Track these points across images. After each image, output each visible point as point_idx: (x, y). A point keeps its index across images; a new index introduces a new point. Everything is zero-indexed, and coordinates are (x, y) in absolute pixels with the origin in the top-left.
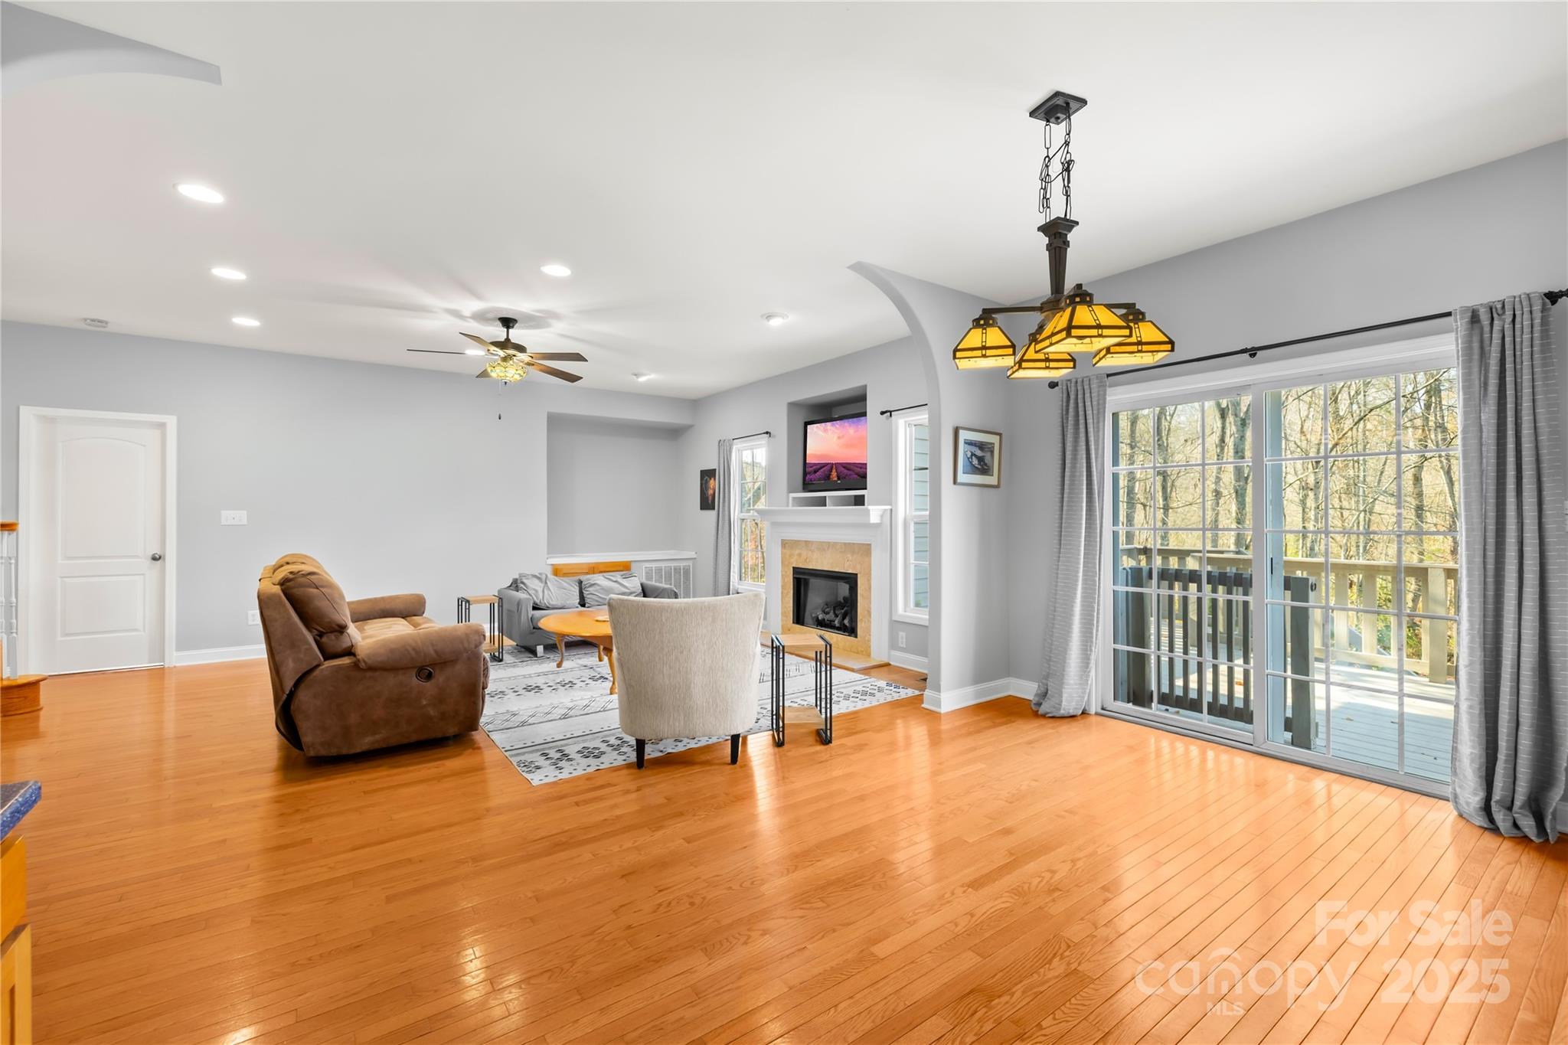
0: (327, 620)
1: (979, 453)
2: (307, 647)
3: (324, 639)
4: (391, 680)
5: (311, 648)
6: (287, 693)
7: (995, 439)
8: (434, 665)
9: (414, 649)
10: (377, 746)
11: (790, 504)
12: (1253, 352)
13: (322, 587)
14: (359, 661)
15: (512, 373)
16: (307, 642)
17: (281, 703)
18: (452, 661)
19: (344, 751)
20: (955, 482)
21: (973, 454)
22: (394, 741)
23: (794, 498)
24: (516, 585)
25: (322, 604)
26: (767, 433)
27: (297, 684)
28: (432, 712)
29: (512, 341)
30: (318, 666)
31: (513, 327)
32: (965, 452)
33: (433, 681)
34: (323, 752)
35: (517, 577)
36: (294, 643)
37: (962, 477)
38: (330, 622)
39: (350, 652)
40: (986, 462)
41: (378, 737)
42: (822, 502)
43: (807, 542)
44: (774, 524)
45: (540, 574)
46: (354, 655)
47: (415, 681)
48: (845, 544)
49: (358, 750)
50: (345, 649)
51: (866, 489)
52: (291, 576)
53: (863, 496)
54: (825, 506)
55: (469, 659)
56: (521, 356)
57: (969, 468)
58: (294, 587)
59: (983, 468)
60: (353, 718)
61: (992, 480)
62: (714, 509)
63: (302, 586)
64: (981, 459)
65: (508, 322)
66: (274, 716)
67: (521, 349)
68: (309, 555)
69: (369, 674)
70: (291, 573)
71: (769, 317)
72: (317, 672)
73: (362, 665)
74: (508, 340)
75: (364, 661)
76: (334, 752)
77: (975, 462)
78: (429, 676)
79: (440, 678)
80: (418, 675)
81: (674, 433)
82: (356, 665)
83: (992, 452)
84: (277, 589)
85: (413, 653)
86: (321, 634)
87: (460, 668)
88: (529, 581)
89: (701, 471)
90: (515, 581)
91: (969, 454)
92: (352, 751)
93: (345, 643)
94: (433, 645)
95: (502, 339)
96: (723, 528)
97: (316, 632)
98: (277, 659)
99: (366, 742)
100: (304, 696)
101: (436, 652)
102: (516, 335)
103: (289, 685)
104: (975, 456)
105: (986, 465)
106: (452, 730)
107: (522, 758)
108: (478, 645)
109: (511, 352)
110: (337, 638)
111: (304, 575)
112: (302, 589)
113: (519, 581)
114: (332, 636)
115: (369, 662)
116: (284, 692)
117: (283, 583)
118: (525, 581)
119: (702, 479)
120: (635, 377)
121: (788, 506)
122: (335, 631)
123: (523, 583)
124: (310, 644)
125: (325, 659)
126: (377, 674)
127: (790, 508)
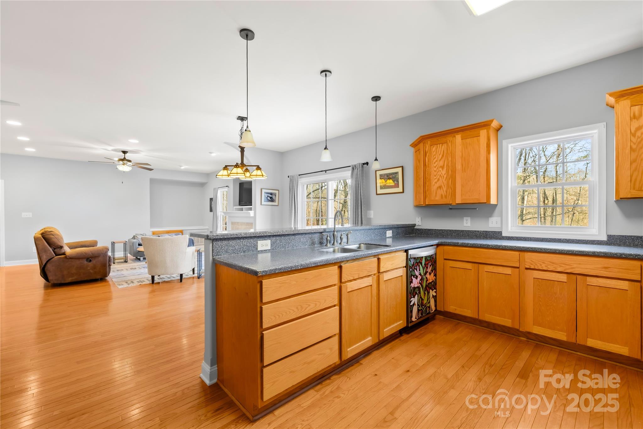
0: (56, 245)
1: (270, 196)
2: (50, 252)
3: (56, 250)
4: (78, 262)
5: (51, 252)
6: (44, 265)
7: (277, 192)
8: (92, 257)
9: (85, 253)
10: (73, 281)
11: (234, 210)
12: (326, 171)
13: (55, 235)
14: (66, 256)
15: (125, 168)
16: (50, 251)
17: (42, 268)
18: (98, 256)
19: (63, 282)
20: (261, 204)
21: (268, 196)
22: (80, 280)
23: (235, 208)
24: (134, 238)
25: (55, 240)
26: (227, 186)
27: (47, 262)
28: (91, 271)
29: (127, 159)
30: (53, 257)
31: (126, 154)
32: (265, 196)
33: (92, 262)
34: (56, 282)
35: (135, 235)
36: (46, 251)
37: (263, 203)
38: (57, 245)
39: (64, 254)
40: (273, 198)
41: (73, 278)
42: (242, 210)
43: (238, 223)
44: (229, 217)
45: (143, 234)
46: (65, 254)
47: (86, 262)
48: (247, 223)
49: (67, 282)
50: (63, 253)
51: (252, 205)
52: (45, 232)
53: (251, 208)
54: (243, 211)
55: (103, 256)
56: (129, 163)
57: (267, 200)
58: (45, 235)
59: (272, 200)
60: (65, 273)
61: (276, 204)
62: (212, 211)
63: (48, 235)
64: (271, 198)
65: (125, 152)
66: (40, 271)
67: (130, 161)
68: (52, 227)
69: (70, 260)
70: (45, 231)
71: (211, 153)
72: (53, 259)
73: (68, 257)
74: (125, 158)
75: (68, 256)
76: (59, 282)
77: (269, 198)
78: (90, 261)
79: (94, 262)
80: (87, 260)
81: (202, 185)
82: (66, 257)
83: (276, 196)
84: (40, 236)
85: (84, 254)
86: (55, 249)
87: (101, 259)
88: (139, 236)
89: (210, 198)
90: (134, 236)
91: (266, 196)
92: (65, 282)
93: (62, 251)
94: (91, 252)
95: (123, 158)
96: (215, 218)
97: (53, 248)
98: (40, 255)
99: (69, 280)
100: (49, 266)
101: (92, 254)
102: (128, 156)
103: (44, 263)
104: (269, 196)
105: (273, 199)
106: (98, 277)
107: (119, 283)
108: (106, 252)
109: (126, 162)
110: (60, 250)
111: (49, 232)
112: (48, 236)
113: (135, 236)
114: (58, 249)
115: (70, 256)
116: (43, 265)
117: (42, 234)
118: (137, 236)
119: (210, 201)
120: (179, 167)
121: (233, 211)
122: (59, 248)
123: (136, 237)
124: (51, 251)
125: (56, 256)
126: (72, 260)
127: (234, 211)
